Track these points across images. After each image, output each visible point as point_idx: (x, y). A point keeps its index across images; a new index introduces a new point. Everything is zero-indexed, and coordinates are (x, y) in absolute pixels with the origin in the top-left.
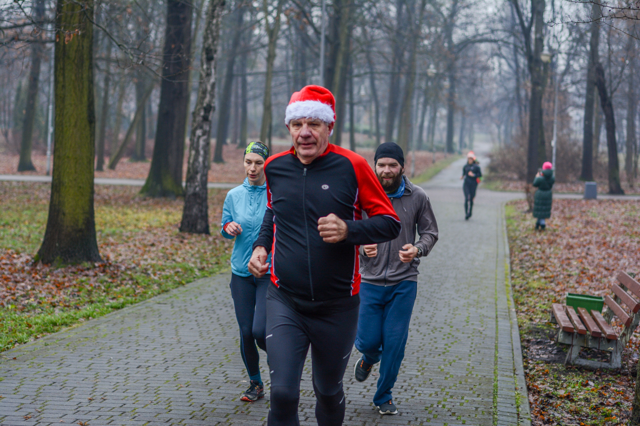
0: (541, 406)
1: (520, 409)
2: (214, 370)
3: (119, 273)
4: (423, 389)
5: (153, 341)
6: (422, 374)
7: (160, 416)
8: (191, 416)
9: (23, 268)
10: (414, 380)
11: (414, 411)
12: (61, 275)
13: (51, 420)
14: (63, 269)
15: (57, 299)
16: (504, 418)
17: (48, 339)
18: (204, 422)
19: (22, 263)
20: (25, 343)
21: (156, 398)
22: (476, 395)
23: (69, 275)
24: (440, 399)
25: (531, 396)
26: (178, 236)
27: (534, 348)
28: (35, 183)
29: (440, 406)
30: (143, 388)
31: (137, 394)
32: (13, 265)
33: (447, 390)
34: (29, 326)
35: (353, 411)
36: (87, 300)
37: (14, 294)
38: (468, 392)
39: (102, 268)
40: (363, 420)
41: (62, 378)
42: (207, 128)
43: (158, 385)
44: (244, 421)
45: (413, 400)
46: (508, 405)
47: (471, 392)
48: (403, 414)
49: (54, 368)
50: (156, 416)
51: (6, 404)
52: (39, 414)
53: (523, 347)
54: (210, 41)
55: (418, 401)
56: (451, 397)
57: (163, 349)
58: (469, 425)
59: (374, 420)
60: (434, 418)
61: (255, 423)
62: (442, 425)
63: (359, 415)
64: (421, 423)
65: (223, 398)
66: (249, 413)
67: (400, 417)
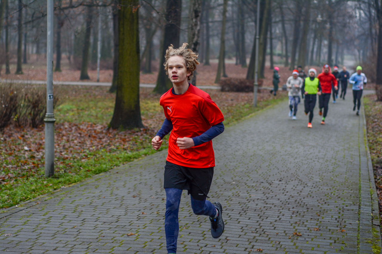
1: (373, 196)
3: (154, 134)
4: (323, 187)
6: (322, 181)
9: (102, 131)
10: (318, 183)
11: (319, 196)
12: (123, 135)
13: (146, 198)
14: (124, 132)
15: (125, 147)
16: (365, 199)
17: (130, 164)
18: (219, 199)
19: (99, 129)
22: (350, 190)
23: (128, 136)
24: (332, 191)
25: (378, 191)
27: (380, 171)
29: (332, 194)
32: (95, 131)
33: (335, 187)
34: (118, 158)
35: (290, 195)
36: (142, 147)
38: (346, 188)
39: (145, 132)
40: (295, 199)
41: (144, 181)
44: (238, 199)
45: (319, 191)
46: (367, 194)
47: (348, 188)
48: (314, 197)
49: (138, 177)
52: (139, 195)
53: (374, 170)
54: (197, 6)
55: (321, 192)
56: (338, 190)
58: (347, 202)
59: (300, 199)
60: (330, 199)
61: (243, 200)
62: (334, 202)
63: (293, 197)
64: (324, 201)
65: (225, 190)
66: (239, 195)
67: (313, 199)
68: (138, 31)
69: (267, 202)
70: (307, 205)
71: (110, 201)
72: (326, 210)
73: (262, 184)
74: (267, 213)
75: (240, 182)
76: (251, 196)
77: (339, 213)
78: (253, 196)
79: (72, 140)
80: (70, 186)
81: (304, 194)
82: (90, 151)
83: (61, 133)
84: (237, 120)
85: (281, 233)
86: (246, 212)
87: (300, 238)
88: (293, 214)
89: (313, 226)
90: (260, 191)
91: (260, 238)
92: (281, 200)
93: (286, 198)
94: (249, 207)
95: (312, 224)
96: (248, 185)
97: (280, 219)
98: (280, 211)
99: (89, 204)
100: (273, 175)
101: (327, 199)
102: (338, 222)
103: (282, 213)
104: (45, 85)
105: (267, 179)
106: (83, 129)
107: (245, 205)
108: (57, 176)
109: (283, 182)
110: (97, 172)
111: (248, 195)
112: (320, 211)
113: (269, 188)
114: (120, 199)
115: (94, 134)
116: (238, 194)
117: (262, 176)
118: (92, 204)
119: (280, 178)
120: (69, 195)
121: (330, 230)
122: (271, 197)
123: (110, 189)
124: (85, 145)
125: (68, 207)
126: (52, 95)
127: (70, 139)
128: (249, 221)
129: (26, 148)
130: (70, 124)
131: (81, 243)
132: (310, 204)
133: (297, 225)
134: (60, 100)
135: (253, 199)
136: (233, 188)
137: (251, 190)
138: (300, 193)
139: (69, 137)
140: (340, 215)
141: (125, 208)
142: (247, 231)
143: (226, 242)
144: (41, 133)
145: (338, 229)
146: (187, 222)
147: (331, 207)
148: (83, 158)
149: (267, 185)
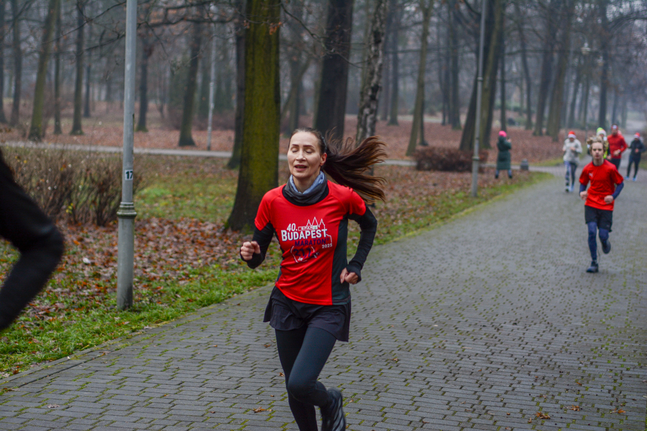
2: (408, 316)
4: (588, 336)
6: (587, 325)
7: (373, 348)
8: (398, 348)
9: (214, 234)
10: (580, 329)
11: (581, 351)
17: (259, 291)
18: (410, 353)
19: (209, 230)
20: (242, 293)
21: (365, 335)
22: (634, 342)
24: (604, 344)
28: (198, 157)
29: (604, 349)
32: (202, 233)
33: (609, 337)
34: (240, 281)
35: (530, 349)
38: (627, 339)
40: (540, 356)
42: (374, 106)
44: (441, 353)
45: (580, 343)
47: (630, 339)
48: (573, 353)
50: (370, 348)
51: (246, 337)
54: (378, 24)
55: (585, 344)
56: (613, 342)
58: (629, 363)
59: (549, 356)
60: (599, 356)
61: (451, 355)
62: (606, 361)
63: (536, 352)
64: (589, 360)
65: (421, 337)
66: (445, 347)
67: (571, 355)
68: (277, 65)
69: (492, 360)
70: (559, 366)
71: (226, 352)
72: (592, 376)
73: (484, 329)
74: (491, 379)
75: (446, 325)
76: (465, 349)
77: (615, 381)
78: (469, 349)
79: (164, 248)
80: (159, 326)
81: (555, 347)
82: (193, 267)
83: (145, 236)
84: (442, 218)
85: (515, 413)
86: (456, 376)
87: (546, 423)
88: (536, 381)
89: (569, 403)
90: (481, 340)
91: (479, 421)
92: (515, 357)
93: (524, 354)
94: (460, 367)
95: (568, 399)
96: (459, 331)
97: (513, 389)
98: (514, 375)
99: (190, 356)
100: (503, 314)
102: (613, 396)
103: (517, 379)
104: (120, 153)
105: (492, 321)
106: (182, 229)
107: (454, 365)
108: (137, 309)
109: (520, 326)
110: (205, 303)
111: (460, 347)
112: (582, 377)
113: (496, 335)
114: (243, 350)
115: (200, 239)
116: (443, 345)
117: (484, 316)
118: (196, 358)
119: (514, 319)
120: (157, 342)
121: (598, 409)
122: (499, 351)
123: (226, 332)
124: (185, 257)
125: (154, 361)
126: (131, 172)
127: (161, 246)
128: (460, 391)
129: (86, 260)
130: (160, 221)
131: (176, 422)
132: (565, 364)
133: (542, 400)
134: (144, 179)
135: (469, 354)
136: (435, 334)
137: (465, 339)
138: (548, 346)
139: (158, 242)
140: (615, 385)
141: (252, 365)
142: (457, 409)
143: (422, 427)
144: (111, 235)
145: (613, 408)
146: (355, 391)
147: (601, 370)
148: (182, 279)
149: (492, 331)
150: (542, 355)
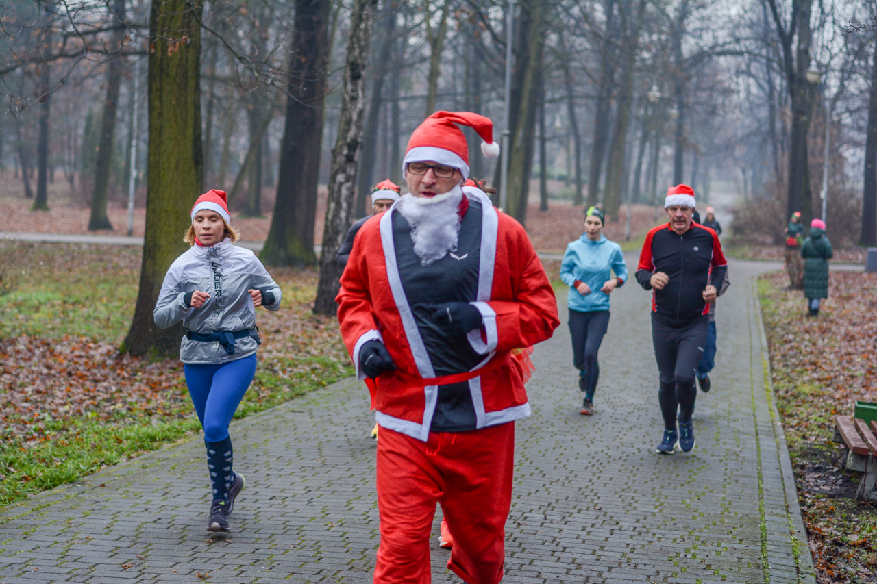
0: (828, 557)
1: (799, 561)
4: (663, 532)
5: (289, 462)
6: (661, 511)
7: (306, 566)
8: (349, 566)
9: (104, 362)
10: (650, 520)
11: (653, 563)
12: (156, 372)
13: (159, 571)
14: (159, 364)
15: (152, 404)
16: (779, 572)
17: (145, 459)
18: (367, 575)
19: (102, 355)
20: (115, 464)
21: (298, 541)
22: (737, 541)
24: (688, 546)
25: (812, 542)
26: (311, 319)
27: (810, 477)
28: (113, 246)
29: (689, 556)
30: (281, 527)
31: (273, 535)
32: (90, 357)
33: (697, 534)
34: (119, 441)
35: (570, 561)
37: (94, 398)
38: (726, 536)
40: (585, 574)
41: (169, 512)
42: (351, 171)
43: (301, 524)
45: (651, 546)
46: (783, 555)
47: (730, 536)
48: (639, 566)
49: (157, 500)
50: (301, 566)
51: (96, 548)
52: (141, 561)
53: (796, 475)
54: (357, 52)
55: (658, 549)
56: (703, 543)
57: (304, 474)
60: (682, 571)
63: (579, 566)
67: (636, 571)
68: (198, 108)
79: (23, 385)
81: (611, 555)
82: (55, 418)
92: (544, 576)
93: (559, 571)
100: (529, 494)
101: (675, 574)
106: (60, 354)
110: (49, 483)
113: (514, 535)
114: (83, 576)
115: (82, 369)
119: (547, 504)
122: (517, 567)
123: (65, 539)
124: (49, 400)
127: (18, 383)
130: (31, 343)
134: (5, 279)
138: (599, 553)
139: (17, 376)
148: (33, 438)
150: (589, 572)
